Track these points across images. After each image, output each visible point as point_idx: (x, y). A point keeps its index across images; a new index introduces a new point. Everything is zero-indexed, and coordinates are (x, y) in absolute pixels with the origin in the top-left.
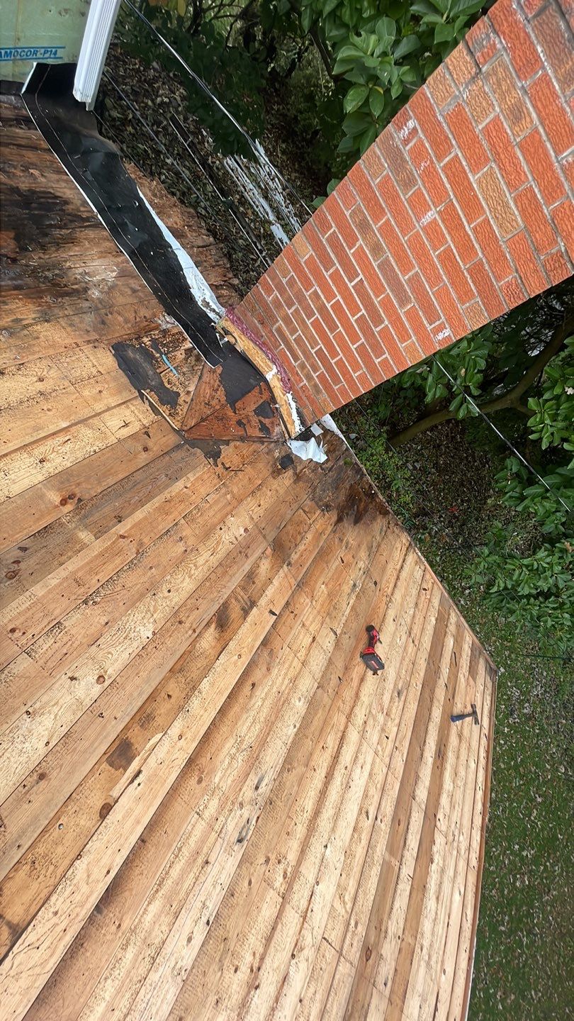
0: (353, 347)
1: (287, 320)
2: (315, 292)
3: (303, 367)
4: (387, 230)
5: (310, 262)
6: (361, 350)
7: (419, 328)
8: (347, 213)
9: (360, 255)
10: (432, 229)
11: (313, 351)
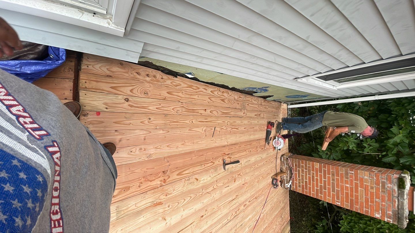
0: (315, 188)
1: (303, 171)
2: (314, 173)
3: (300, 180)
4: (338, 180)
5: (317, 169)
6: (317, 190)
7: (333, 198)
8: (331, 170)
9: (329, 178)
10: (347, 187)
11: (305, 180)
